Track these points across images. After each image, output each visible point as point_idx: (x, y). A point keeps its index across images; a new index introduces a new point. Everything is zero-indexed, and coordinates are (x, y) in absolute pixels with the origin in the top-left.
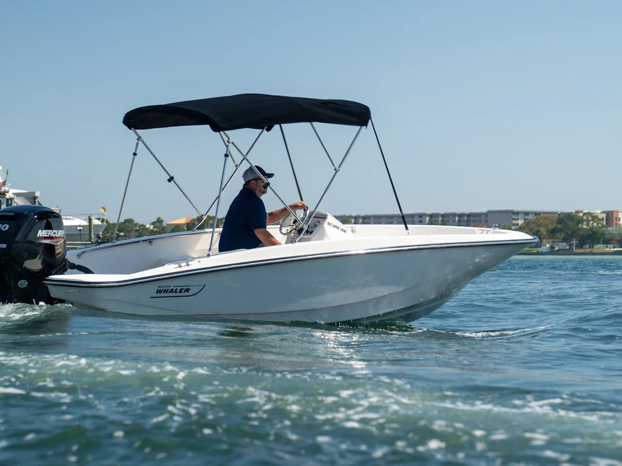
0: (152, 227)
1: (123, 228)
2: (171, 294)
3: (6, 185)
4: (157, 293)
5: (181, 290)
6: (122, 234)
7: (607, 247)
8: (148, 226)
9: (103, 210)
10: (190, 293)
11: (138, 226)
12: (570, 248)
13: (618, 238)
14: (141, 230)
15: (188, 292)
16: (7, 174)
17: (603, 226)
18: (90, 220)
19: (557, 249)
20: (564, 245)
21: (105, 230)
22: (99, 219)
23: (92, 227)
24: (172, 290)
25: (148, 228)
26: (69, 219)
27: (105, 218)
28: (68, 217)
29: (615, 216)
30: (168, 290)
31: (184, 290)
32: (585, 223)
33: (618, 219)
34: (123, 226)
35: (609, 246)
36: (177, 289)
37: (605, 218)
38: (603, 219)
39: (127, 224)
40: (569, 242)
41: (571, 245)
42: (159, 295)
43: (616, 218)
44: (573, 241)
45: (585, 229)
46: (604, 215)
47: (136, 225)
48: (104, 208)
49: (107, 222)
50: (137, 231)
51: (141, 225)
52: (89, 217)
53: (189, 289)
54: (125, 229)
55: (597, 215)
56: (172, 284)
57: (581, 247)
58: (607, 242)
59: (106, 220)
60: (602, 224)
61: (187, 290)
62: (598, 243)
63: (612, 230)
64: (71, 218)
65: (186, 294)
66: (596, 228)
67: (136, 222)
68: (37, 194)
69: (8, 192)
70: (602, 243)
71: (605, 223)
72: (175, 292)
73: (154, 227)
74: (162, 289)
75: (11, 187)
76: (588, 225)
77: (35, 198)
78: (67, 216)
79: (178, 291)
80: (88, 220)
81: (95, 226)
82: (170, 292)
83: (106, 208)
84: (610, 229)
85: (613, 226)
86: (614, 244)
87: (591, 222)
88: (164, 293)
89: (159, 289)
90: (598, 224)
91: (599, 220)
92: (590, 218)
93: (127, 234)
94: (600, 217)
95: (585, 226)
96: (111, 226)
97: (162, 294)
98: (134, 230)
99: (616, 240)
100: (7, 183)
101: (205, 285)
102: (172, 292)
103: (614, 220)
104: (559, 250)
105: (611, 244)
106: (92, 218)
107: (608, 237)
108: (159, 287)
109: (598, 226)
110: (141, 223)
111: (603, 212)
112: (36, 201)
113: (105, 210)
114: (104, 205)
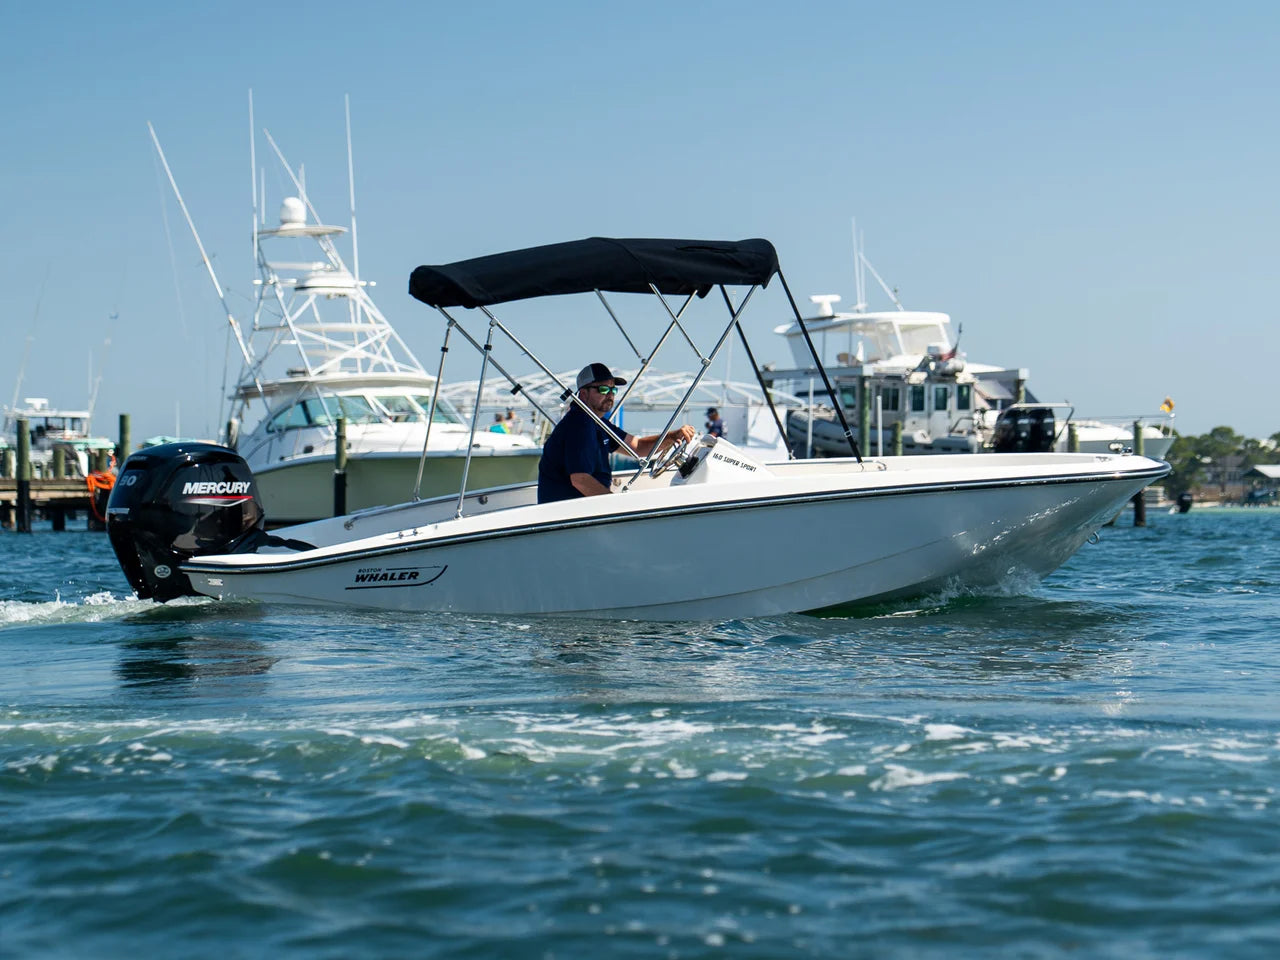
0: (1272, 445)
1: (1207, 446)
2: (383, 583)
3: (957, 356)
4: (357, 580)
5: (402, 575)
6: (1207, 460)
8: (1263, 443)
9: (1166, 407)
10: (419, 580)
11: (1243, 442)
14: (1249, 453)
15: (415, 578)
16: (960, 331)
18: (1137, 430)
21: (1169, 452)
22: (1158, 427)
23: (1142, 443)
24: (385, 575)
25: (1264, 448)
26: (1094, 427)
27: (1171, 425)
28: (1091, 423)
30: (377, 575)
31: (407, 576)
34: (1209, 442)
36: (393, 574)
39: (1218, 438)
42: (360, 584)
47: (1238, 439)
48: (1168, 403)
49: (1174, 433)
50: (1239, 453)
51: (1248, 442)
52: (1135, 424)
53: (417, 574)
54: (1215, 449)
56: (383, 566)
59: (1174, 430)
61: (414, 575)
64: (1097, 424)
65: (412, 581)
67: (1237, 433)
68: (1023, 374)
69: (961, 371)
72: (392, 578)
73: (1277, 445)
74: (365, 574)
75: (969, 360)
77: (1019, 382)
78: (1089, 419)
79: (396, 576)
80: (1132, 429)
81: (1148, 441)
82: (381, 578)
83: (1172, 402)
88: (369, 580)
89: (361, 574)
93: (1218, 461)
96: (1182, 442)
97: (366, 583)
98: (1233, 450)
100: (959, 350)
101: (446, 567)
102: (386, 579)
106: (1141, 424)
108: (360, 571)
110: (1249, 436)
112: (1022, 388)
113: (1170, 406)
114: (1168, 397)
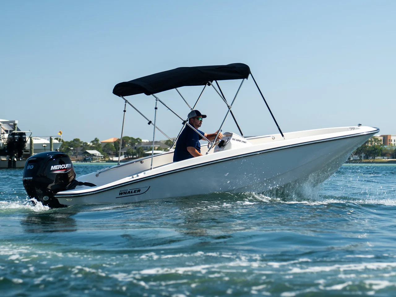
0: (91, 144)
1: (72, 144)
2: (129, 194)
4: (120, 194)
5: (135, 191)
6: (72, 148)
7: (384, 158)
8: (89, 143)
9: (60, 133)
10: (141, 192)
11: (83, 143)
12: (360, 159)
13: (390, 153)
14: (84, 146)
15: (139, 192)
17: (381, 145)
19: (352, 159)
20: (357, 157)
21: (61, 146)
22: (57, 139)
23: (52, 144)
24: (129, 192)
25: (89, 145)
26: (38, 139)
27: (61, 138)
28: (37, 138)
29: (388, 138)
30: (126, 192)
31: (137, 191)
32: (370, 143)
33: (391, 141)
34: (73, 143)
35: (385, 157)
36: (132, 191)
37: (382, 140)
38: (381, 140)
39: (75, 142)
40: (360, 155)
41: (361, 157)
42: (121, 196)
43: (389, 140)
44: (362, 154)
45: (370, 147)
46: (382, 138)
47: (81, 142)
48: (60, 132)
49: (63, 141)
50: (82, 146)
51: (84, 143)
52: (50, 137)
53: (140, 190)
54: (74, 145)
55: (377, 137)
56: (128, 188)
57: (367, 158)
58: (383, 155)
59: (62, 140)
60: (381, 144)
61: (139, 191)
62: (378, 156)
63: (387, 147)
64: (39, 138)
65: (138, 193)
66: (377, 146)
67: (81, 141)
68: (16, 122)
70: (380, 155)
71: (382, 143)
72: (132, 193)
73: (93, 144)
74: (122, 192)
76: (371, 144)
77: (15, 125)
79: (133, 192)
80: (50, 140)
81: (55, 144)
82: (128, 193)
83: (62, 132)
84: (385, 146)
85: (387, 145)
86: (388, 156)
87: (374, 142)
88: (124, 194)
89: (121, 192)
90: (378, 143)
91: (379, 141)
92: (373, 140)
93: (75, 149)
94: (379, 139)
95: (369, 145)
96: (65, 143)
97: (123, 195)
98: (80, 146)
99: (389, 154)
101: (150, 187)
102: (129, 193)
103: (388, 141)
104: (353, 160)
105: (386, 156)
106: (52, 138)
107: (384, 152)
108: (120, 191)
109: (378, 145)
110: (84, 142)
111: (381, 136)
113: (61, 133)
114: (60, 131)
